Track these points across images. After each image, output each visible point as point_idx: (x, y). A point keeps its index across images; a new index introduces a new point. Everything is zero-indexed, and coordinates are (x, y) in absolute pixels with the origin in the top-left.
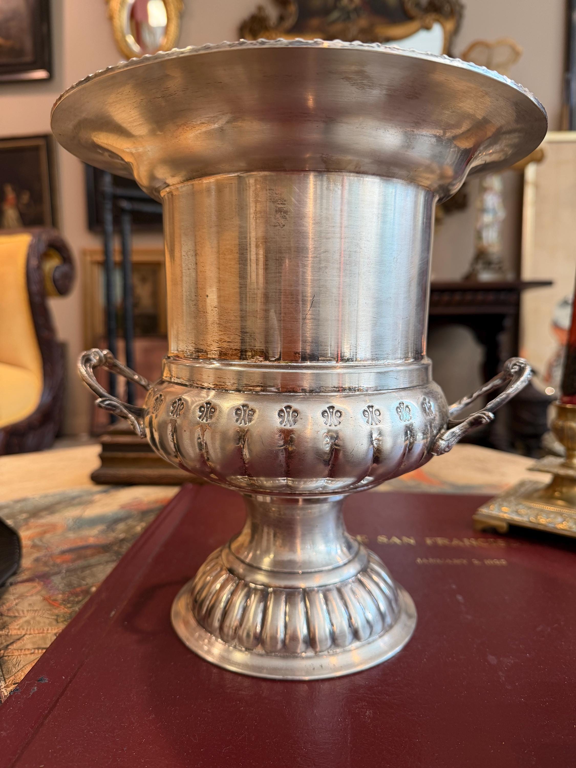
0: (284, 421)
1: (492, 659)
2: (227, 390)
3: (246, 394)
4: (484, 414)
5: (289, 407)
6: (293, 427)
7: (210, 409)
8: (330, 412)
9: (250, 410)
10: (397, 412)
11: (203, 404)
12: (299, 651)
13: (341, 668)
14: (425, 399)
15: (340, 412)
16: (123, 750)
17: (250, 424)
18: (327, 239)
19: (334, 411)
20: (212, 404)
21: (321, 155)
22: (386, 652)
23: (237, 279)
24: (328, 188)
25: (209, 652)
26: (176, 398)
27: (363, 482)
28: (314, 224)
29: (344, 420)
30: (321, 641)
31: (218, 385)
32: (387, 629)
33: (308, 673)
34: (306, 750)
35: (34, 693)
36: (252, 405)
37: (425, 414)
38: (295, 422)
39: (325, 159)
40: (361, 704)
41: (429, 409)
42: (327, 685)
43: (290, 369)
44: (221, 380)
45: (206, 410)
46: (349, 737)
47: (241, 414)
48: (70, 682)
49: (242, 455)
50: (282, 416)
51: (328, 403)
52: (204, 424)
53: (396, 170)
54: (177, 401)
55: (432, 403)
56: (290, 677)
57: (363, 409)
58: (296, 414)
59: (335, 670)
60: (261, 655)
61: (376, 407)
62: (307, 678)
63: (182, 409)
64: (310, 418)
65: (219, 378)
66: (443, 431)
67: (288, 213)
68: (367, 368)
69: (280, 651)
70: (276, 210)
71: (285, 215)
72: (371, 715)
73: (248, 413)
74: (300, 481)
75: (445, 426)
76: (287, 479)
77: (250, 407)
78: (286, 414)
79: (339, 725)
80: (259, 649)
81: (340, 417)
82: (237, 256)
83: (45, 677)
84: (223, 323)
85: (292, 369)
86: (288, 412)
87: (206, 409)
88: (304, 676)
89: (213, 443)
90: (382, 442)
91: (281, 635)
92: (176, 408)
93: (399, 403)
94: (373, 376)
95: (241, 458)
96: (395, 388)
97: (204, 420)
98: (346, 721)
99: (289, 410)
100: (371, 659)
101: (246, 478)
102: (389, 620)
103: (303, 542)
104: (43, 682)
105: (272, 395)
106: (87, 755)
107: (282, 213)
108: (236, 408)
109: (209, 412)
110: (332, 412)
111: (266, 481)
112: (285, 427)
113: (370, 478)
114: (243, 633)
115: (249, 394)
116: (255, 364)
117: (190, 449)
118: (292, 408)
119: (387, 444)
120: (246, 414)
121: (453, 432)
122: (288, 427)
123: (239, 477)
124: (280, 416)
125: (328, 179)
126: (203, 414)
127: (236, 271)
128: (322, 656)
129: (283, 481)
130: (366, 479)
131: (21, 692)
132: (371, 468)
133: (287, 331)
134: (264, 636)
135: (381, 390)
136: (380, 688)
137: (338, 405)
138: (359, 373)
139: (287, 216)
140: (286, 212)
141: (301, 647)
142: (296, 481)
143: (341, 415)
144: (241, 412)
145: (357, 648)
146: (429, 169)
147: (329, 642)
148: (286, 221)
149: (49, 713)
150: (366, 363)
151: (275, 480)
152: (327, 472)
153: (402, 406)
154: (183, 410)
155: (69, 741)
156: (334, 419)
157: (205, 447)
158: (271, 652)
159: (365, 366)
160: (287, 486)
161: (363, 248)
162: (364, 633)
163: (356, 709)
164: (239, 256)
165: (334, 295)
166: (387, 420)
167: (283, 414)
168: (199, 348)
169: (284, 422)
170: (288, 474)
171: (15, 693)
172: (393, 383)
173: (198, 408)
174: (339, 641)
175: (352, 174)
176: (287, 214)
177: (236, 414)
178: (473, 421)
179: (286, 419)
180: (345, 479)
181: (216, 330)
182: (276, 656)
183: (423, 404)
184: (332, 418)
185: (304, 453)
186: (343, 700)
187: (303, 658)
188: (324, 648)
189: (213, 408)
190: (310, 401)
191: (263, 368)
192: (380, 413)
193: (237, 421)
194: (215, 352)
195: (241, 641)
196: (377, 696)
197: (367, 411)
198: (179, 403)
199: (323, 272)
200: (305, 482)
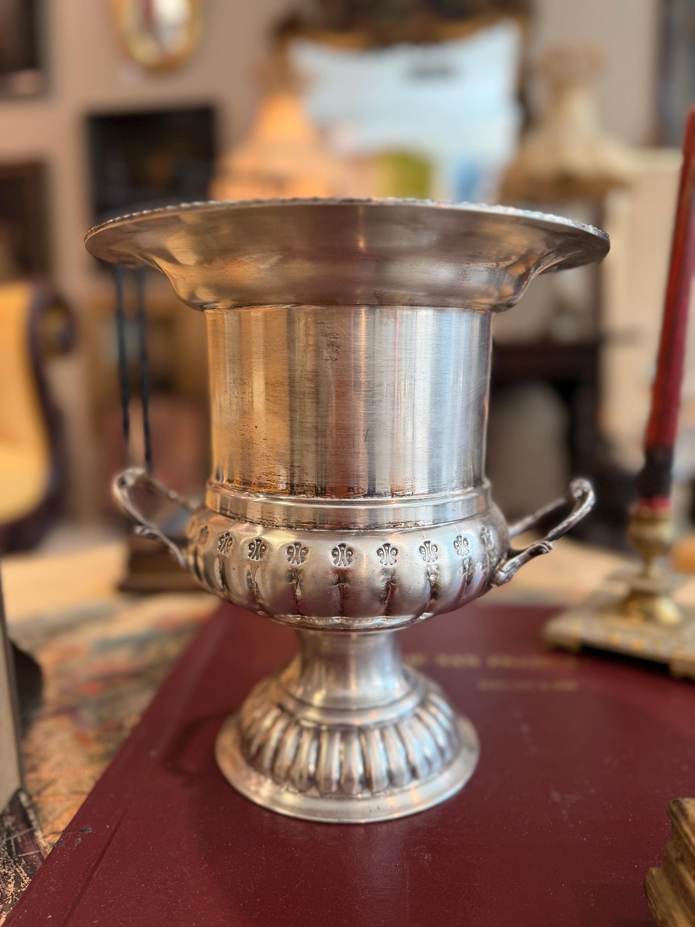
0: (338, 560)
1: (556, 796)
2: (278, 526)
3: (298, 531)
4: (545, 544)
5: (343, 545)
6: (348, 566)
7: (260, 546)
8: (385, 550)
9: (302, 549)
10: (455, 547)
11: (252, 540)
12: (354, 792)
13: (399, 809)
14: (483, 529)
15: (396, 550)
16: (178, 902)
17: (302, 563)
18: (380, 372)
19: (390, 549)
20: (262, 541)
21: (374, 292)
22: (445, 790)
23: (288, 412)
24: (380, 322)
25: (257, 793)
26: (223, 532)
27: (422, 618)
28: (367, 358)
29: (400, 559)
30: (377, 782)
31: (268, 521)
32: (447, 765)
33: (364, 816)
34: (364, 897)
35: (78, 845)
36: (305, 542)
37: (483, 546)
38: (350, 561)
39: (378, 295)
40: (419, 847)
41: (488, 539)
42: (384, 827)
43: (344, 505)
44: (272, 515)
45: (256, 548)
46: (407, 882)
47: (293, 553)
48: (116, 831)
49: (294, 595)
50: (336, 555)
51: (383, 540)
52: (254, 561)
53: (451, 300)
54: (225, 536)
55: (491, 533)
56: (346, 820)
57: (420, 545)
58: (351, 553)
59: (393, 811)
60: (315, 798)
61: (433, 543)
62: (363, 821)
63: (230, 545)
64: (365, 557)
65: (269, 513)
66: (503, 561)
67: (341, 347)
68: (423, 502)
69: (335, 793)
70: (328, 344)
71: (337, 349)
72: (430, 859)
73: (301, 552)
74: (355, 620)
75: (505, 555)
76: (342, 619)
77: (302, 545)
78: (340, 553)
79: (397, 870)
80: (313, 792)
81: (396, 555)
82: (287, 388)
83: (89, 827)
84: (273, 456)
85: (346, 505)
86: (343, 551)
87: (256, 546)
88: (361, 818)
89: (264, 583)
90: (440, 577)
91: (335, 775)
92: (224, 543)
93: (456, 537)
94: (430, 510)
95: (294, 599)
96: (453, 519)
97: (255, 559)
98: (404, 866)
99: (343, 548)
100: (431, 798)
101: (298, 617)
102: (449, 755)
103: (358, 677)
104: (87, 832)
105: (326, 532)
106: (141, 909)
107: (334, 347)
108: (288, 546)
109: (259, 549)
110: (388, 550)
111: (318, 620)
112: (339, 567)
113: (429, 614)
114: (295, 774)
115: (301, 531)
116: (307, 499)
117: (239, 587)
118: (347, 547)
119: (446, 578)
120: (298, 552)
121: (514, 563)
122: (342, 567)
123: (290, 616)
124: (334, 555)
125: (381, 312)
126: (252, 552)
127: (287, 403)
128: (379, 797)
129: (336, 620)
130: (424, 615)
131: (65, 844)
132: (428, 605)
133: (341, 466)
134: (318, 778)
135: (437, 523)
136: (439, 830)
137: (393, 541)
138: (416, 508)
139: (339, 350)
140: (338, 346)
141: (357, 788)
142: (350, 620)
143: (397, 553)
144: (294, 551)
145: (417, 787)
146: (486, 294)
147: (386, 782)
148: (339, 355)
149: (97, 865)
150: (422, 497)
151: (329, 620)
152: (383, 610)
153: (460, 540)
154: (232, 546)
155: (121, 894)
156: (389, 558)
157: (255, 586)
158: (326, 794)
159: (421, 500)
160: (342, 624)
161: (418, 381)
162: (422, 771)
163: (414, 853)
164: (290, 389)
165: (389, 428)
166: (444, 556)
167: (336, 553)
168: (248, 480)
169: (338, 562)
170: (342, 613)
171: (59, 845)
172: (450, 515)
173: (247, 545)
174: (397, 781)
175: (405, 307)
176: (339, 348)
177: (288, 552)
178: (534, 551)
179: (340, 558)
180: (402, 617)
181: (265, 462)
182: (331, 798)
183: (482, 535)
184: (387, 556)
185: (359, 594)
186: (401, 843)
187: (359, 800)
188: (381, 788)
189: (263, 545)
190: (365, 538)
191: (315, 504)
192: (437, 549)
193: (289, 559)
194: (264, 485)
195: (293, 783)
196: (436, 839)
197: (423, 547)
198: (227, 538)
199: (377, 406)
200: (360, 621)
